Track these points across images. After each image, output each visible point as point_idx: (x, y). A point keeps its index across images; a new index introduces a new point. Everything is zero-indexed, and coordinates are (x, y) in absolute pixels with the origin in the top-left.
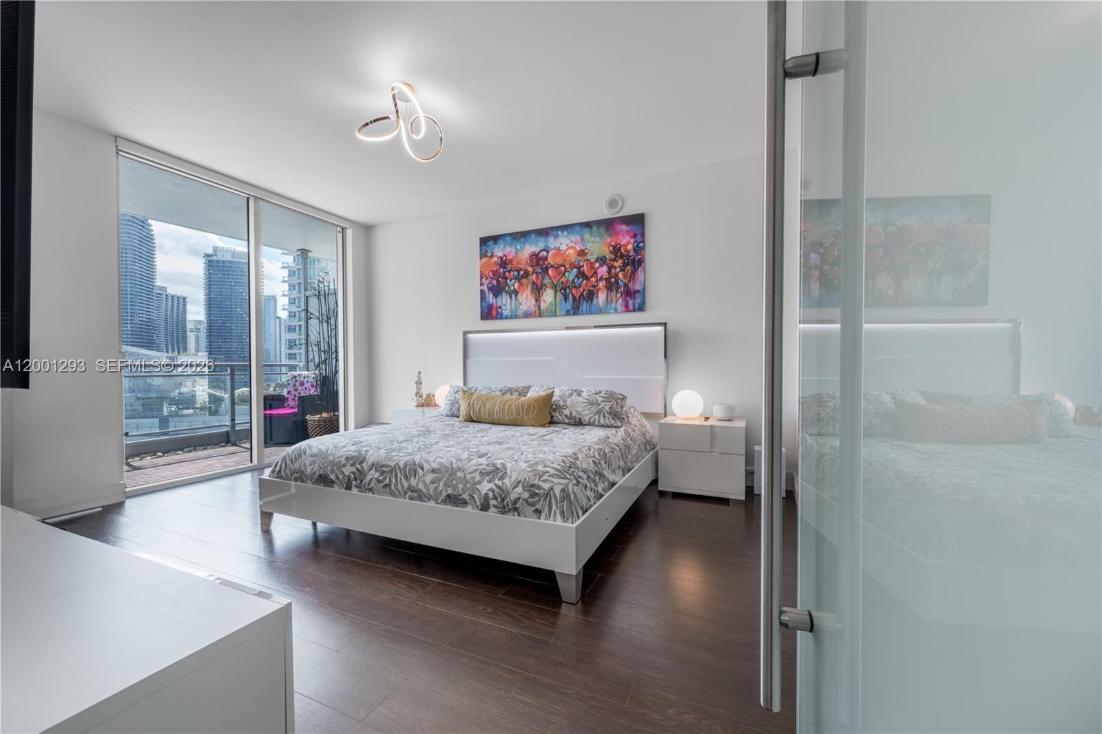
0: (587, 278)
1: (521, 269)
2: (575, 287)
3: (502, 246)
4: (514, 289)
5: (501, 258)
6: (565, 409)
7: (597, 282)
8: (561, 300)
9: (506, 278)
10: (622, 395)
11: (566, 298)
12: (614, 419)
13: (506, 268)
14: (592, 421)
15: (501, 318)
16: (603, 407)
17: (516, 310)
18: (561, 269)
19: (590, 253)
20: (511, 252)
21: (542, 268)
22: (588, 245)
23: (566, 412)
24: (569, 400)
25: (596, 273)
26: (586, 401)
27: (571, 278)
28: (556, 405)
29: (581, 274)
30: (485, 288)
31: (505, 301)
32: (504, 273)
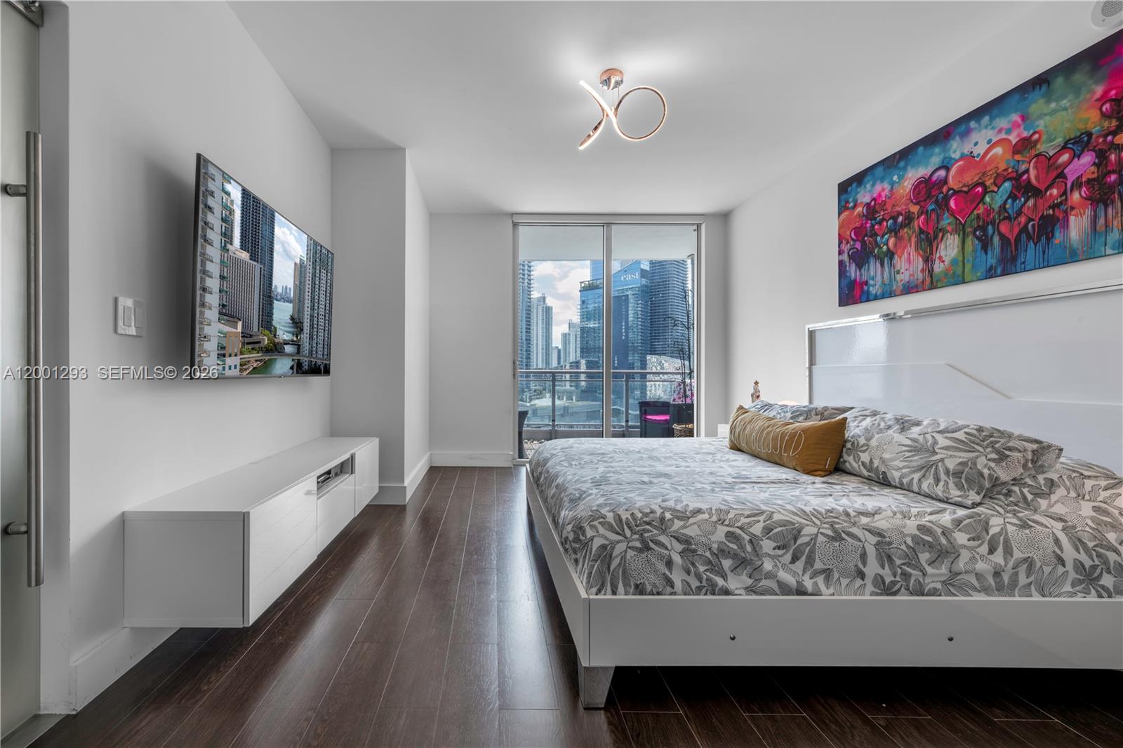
0: (1037, 193)
1: (900, 214)
2: (1008, 218)
3: (868, 186)
4: (888, 249)
5: (868, 205)
6: (864, 451)
7: (1065, 193)
8: (974, 251)
9: (874, 235)
10: (1036, 441)
11: (985, 245)
12: (961, 488)
13: (875, 219)
14: (905, 481)
15: (868, 300)
16: (942, 460)
17: (890, 284)
18: (973, 195)
19: (1044, 138)
20: (883, 190)
21: (936, 202)
22: (1041, 124)
23: (865, 457)
24: (877, 436)
25: (1062, 175)
26: (909, 442)
27: (996, 206)
28: (853, 443)
29: (1023, 188)
30: (845, 257)
31: (874, 273)
32: (873, 226)
